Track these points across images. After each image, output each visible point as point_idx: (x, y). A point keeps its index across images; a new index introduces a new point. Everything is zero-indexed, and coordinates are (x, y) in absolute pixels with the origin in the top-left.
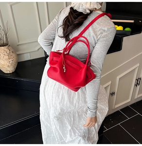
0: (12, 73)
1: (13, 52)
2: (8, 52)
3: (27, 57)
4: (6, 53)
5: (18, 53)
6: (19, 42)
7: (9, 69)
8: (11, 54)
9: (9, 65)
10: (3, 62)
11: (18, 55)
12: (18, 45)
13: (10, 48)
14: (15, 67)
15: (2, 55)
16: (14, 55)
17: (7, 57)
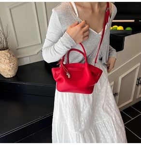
0: (13, 77)
1: (13, 56)
2: (9, 56)
3: (27, 61)
4: (7, 57)
5: (18, 57)
6: (18, 46)
7: (10, 73)
8: (12, 57)
9: (10, 69)
10: (3, 66)
11: (18, 59)
12: (17, 49)
13: (10, 52)
14: (16, 71)
15: (3, 59)
16: (15, 59)
17: (8, 61)
